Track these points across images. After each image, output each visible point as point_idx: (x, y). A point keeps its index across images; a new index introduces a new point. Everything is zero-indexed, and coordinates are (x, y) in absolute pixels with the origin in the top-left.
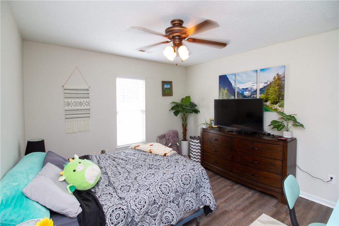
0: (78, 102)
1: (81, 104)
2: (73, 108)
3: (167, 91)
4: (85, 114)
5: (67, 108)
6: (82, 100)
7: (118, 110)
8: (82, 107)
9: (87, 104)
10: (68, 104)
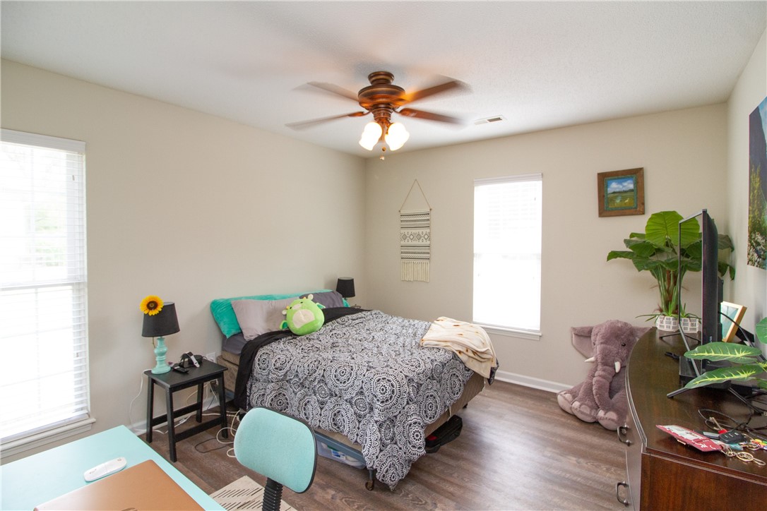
0: (415, 234)
1: (419, 237)
2: (410, 243)
3: (618, 201)
4: (424, 253)
5: (403, 243)
6: (420, 231)
7: (476, 250)
8: (420, 243)
9: (426, 237)
10: (404, 237)
